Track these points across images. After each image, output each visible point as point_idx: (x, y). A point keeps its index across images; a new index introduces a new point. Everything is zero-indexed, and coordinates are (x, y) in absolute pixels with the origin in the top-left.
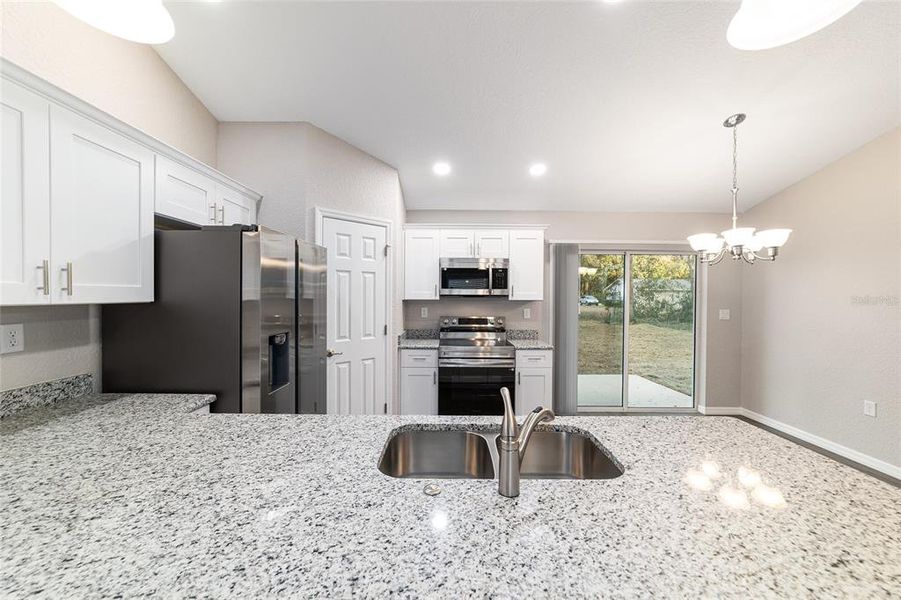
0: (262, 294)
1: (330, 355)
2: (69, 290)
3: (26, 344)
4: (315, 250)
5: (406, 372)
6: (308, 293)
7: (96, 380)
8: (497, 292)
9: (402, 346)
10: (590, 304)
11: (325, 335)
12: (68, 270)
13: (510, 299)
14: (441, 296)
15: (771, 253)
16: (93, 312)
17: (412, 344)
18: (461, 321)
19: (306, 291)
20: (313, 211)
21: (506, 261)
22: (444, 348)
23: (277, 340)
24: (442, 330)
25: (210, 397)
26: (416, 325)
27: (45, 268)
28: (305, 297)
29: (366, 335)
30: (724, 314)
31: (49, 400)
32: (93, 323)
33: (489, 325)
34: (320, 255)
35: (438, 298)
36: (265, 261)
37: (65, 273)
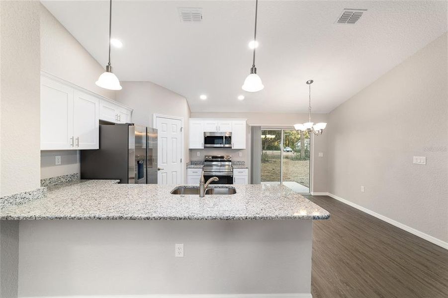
0: (135, 147)
1: (159, 170)
2: (78, 145)
3: (61, 162)
4: (153, 129)
5: (189, 177)
6: (150, 146)
7: (79, 175)
8: (227, 146)
9: (188, 167)
10: (288, 151)
11: (157, 162)
12: (78, 139)
13: (232, 148)
14: (205, 147)
15: (320, 131)
16: (78, 152)
17: (192, 166)
18: (213, 157)
19: (150, 145)
20: (153, 115)
21: (231, 133)
22: (205, 168)
23: (140, 162)
24: (206, 161)
25: (119, 181)
26: (195, 159)
27: (73, 139)
28: (150, 148)
29: (173, 162)
30: (321, 155)
31: (67, 180)
32: (78, 156)
33: (225, 159)
34: (155, 131)
35: (203, 148)
36: (136, 133)
37: (77, 140)
